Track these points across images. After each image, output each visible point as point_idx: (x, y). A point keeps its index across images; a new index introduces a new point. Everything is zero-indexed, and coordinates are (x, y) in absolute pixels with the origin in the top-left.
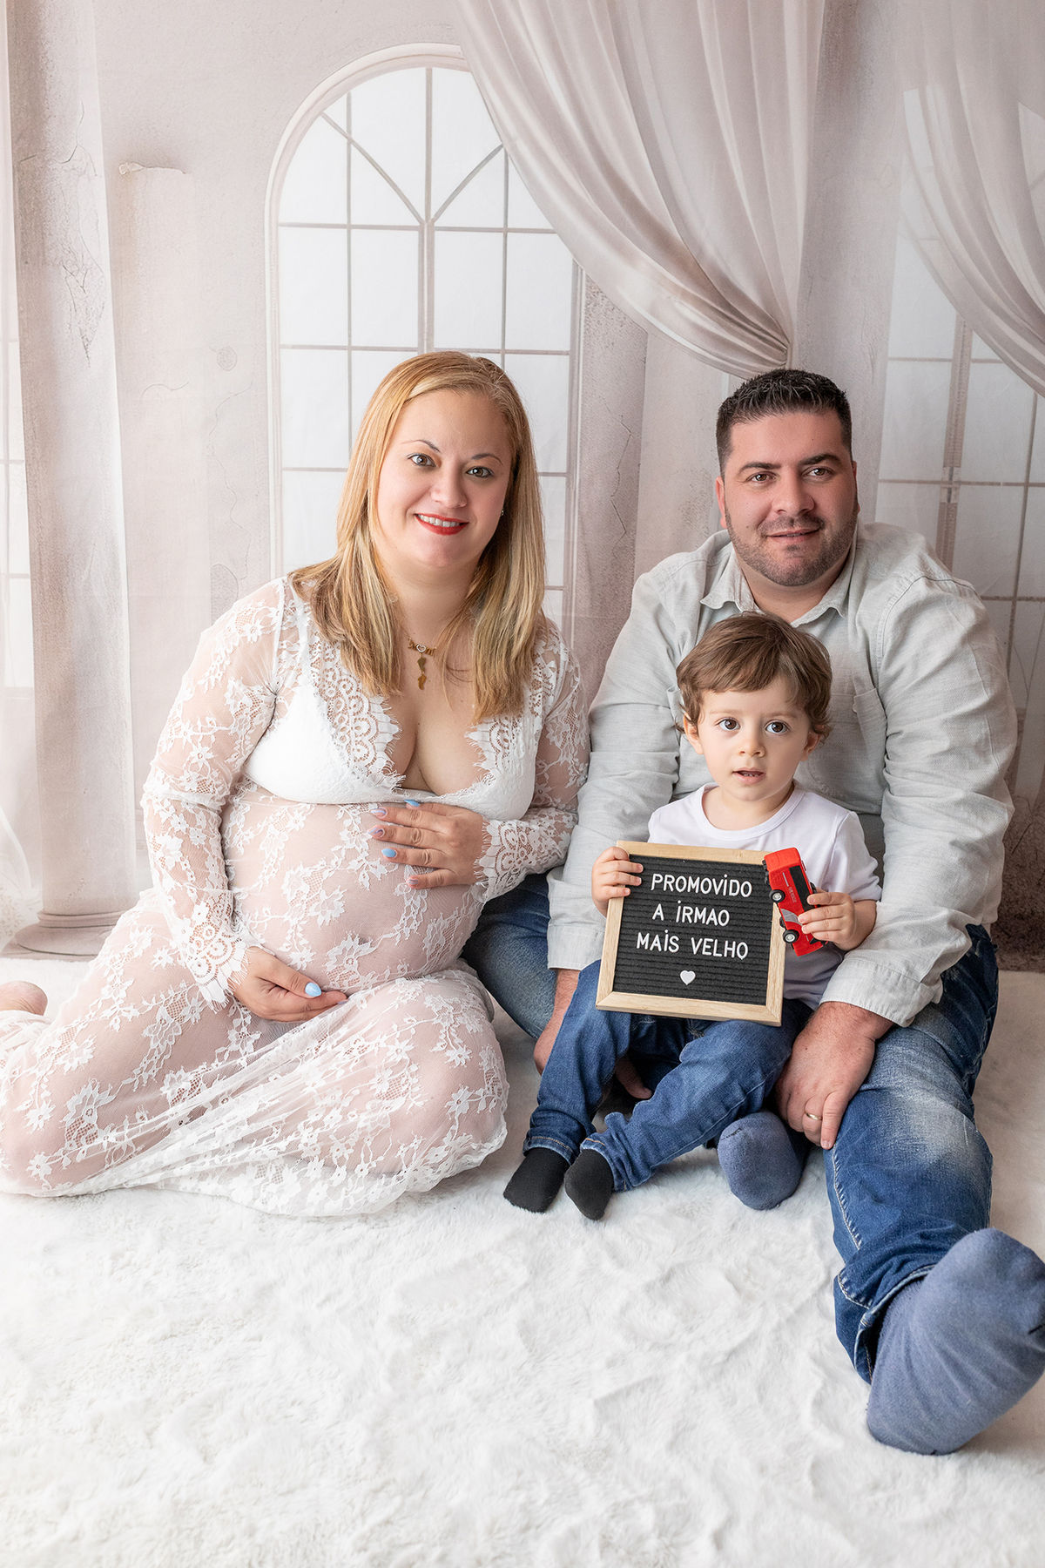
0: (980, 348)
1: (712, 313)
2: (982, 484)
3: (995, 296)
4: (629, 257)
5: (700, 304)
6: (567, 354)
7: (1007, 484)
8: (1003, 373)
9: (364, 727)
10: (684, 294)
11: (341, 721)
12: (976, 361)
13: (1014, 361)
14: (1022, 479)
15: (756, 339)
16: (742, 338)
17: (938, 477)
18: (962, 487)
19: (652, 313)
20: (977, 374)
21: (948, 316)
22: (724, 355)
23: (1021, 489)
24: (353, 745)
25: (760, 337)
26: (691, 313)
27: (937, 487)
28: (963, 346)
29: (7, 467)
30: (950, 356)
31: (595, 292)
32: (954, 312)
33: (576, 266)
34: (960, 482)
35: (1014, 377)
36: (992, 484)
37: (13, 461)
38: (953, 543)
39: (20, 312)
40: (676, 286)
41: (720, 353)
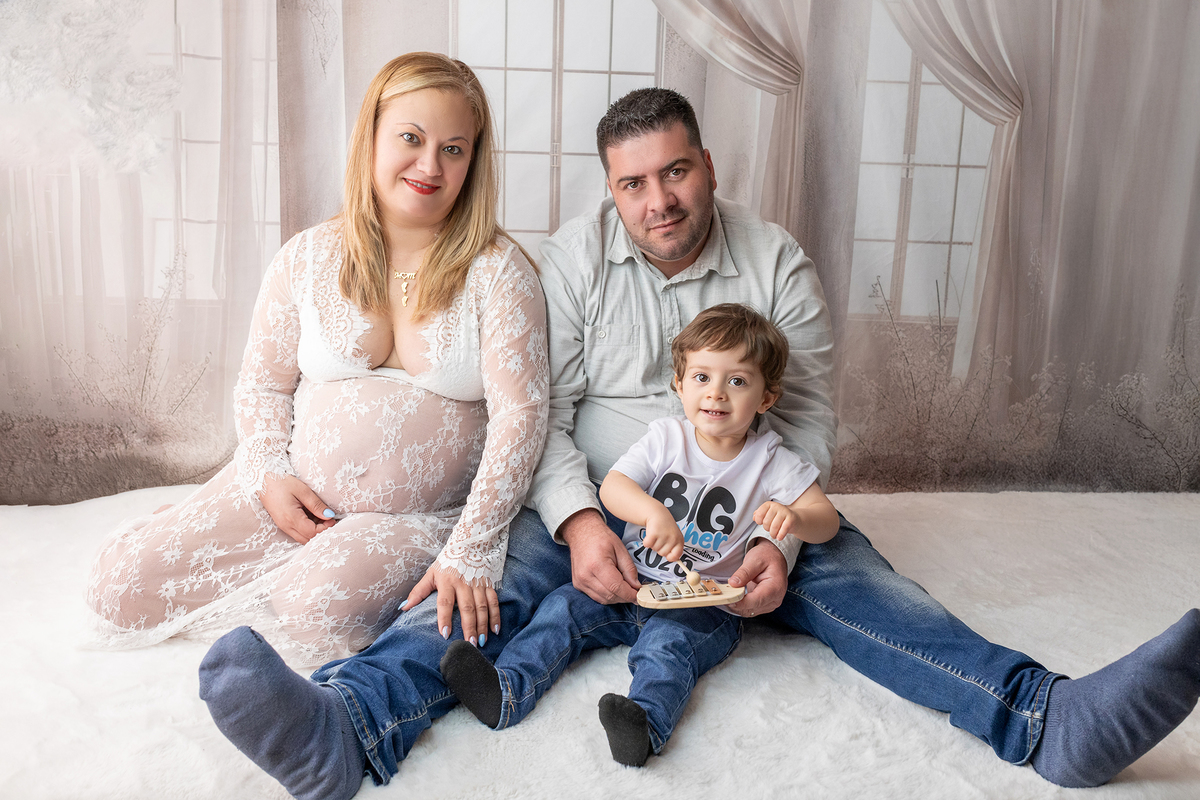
0: (927, 75)
1: (750, 49)
2: (929, 165)
3: (937, 40)
4: (696, 11)
5: (742, 42)
6: (653, 74)
7: (946, 166)
8: (942, 91)
9: (343, 325)
10: (732, 36)
11: (327, 323)
12: (924, 83)
13: (949, 83)
14: (955, 163)
15: (779, 66)
16: (770, 66)
17: (900, 161)
18: (916, 167)
19: (711, 49)
20: (925, 91)
21: (906, 53)
22: (758, 77)
23: (955, 169)
24: (333, 340)
25: (782, 65)
26: (736, 48)
27: (900, 167)
28: (916, 73)
29: (266, 147)
30: (907, 79)
31: (672, 33)
32: (911, 51)
33: (659, 16)
34: (914, 164)
35: (949, 94)
36: (935, 166)
37: (271, 144)
38: (910, 205)
39: (278, 41)
40: (727, 31)
41: (755, 76)
